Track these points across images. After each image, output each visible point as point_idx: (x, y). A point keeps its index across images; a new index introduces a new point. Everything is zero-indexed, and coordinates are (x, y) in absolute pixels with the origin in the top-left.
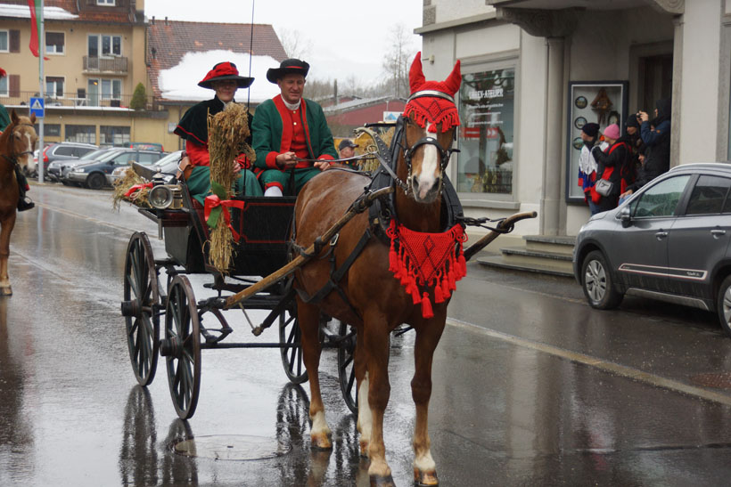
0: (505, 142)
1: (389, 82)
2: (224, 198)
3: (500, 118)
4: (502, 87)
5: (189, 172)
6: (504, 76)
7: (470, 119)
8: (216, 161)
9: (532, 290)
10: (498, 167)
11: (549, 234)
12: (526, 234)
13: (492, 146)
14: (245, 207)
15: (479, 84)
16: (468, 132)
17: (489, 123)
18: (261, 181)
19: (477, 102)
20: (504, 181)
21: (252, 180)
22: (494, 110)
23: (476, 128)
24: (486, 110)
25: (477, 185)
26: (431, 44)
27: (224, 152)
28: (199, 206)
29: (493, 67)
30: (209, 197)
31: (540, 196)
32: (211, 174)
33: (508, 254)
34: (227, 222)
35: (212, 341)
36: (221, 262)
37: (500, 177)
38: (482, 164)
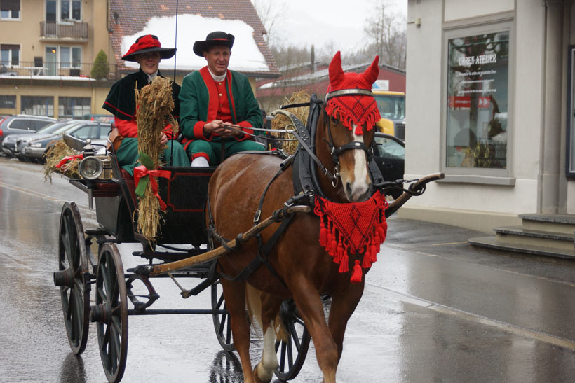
0: (499, 112)
1: (371, 47)
2: (152, 168)
3: (492, 86)
4: (495, 52)
5: (119, 144)
6: (496, 39)
7: (459, 87)
8: (144, 132)
9: (530, 273)
10: (490, 139)
11: (548, 212)
12: (522, 212)
13: (484, 116)
14: (172, 176)
15: (470, 49)
16: (458, 102)
17: (480, 91)
18: (188, 151)
19: (467, 68)
20: (498, 155)
21: (179, 151)
22: (485, 77)
23: (466, 97)
24: (477, 77)
25: (468, 159)
26: (416, 7)
27: (151, 124)
28: (128, 176)
29: (484, 31)
30: (137, 168)
31: (537, 171)
32: (139, 145)
33: (502, 234)
34: (154, 192)
35: (140, 307)
36: (148, 230)
37: (493, 150)
38: (473, 136)
